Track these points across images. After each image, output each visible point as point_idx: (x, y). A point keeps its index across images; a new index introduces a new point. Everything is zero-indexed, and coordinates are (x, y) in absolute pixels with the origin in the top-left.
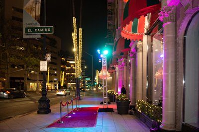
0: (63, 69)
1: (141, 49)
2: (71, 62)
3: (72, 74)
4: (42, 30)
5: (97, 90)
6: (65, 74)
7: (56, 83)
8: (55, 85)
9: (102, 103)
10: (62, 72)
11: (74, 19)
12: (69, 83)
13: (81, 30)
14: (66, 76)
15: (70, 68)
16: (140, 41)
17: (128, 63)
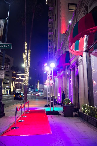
0: (14, 80)
1: (82, 63)
2: (19, 75)
3: (20, 83)
4: (2, 46)
5: (38, 95)
6: (15, 83)
7: (7, 89)
8: (7, 91)
9: (46, 106)
10: (13, 81)
11: (26, 44)
12: (17, 90)
13: (30, 51)
14: (15, 85)
15: (18, 78)
16: (80, 57)
17: (66, 75)
